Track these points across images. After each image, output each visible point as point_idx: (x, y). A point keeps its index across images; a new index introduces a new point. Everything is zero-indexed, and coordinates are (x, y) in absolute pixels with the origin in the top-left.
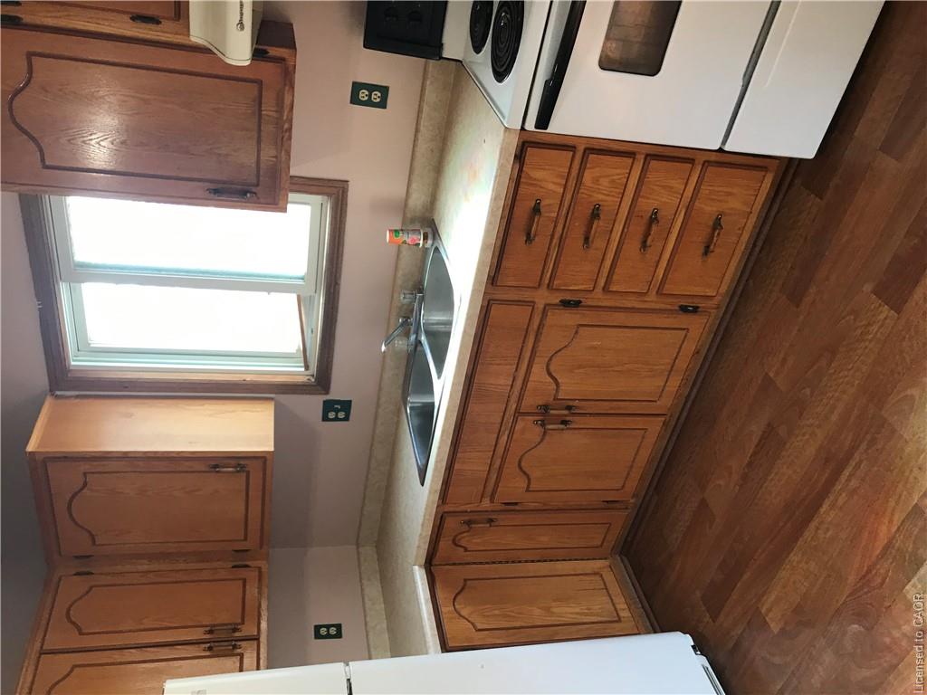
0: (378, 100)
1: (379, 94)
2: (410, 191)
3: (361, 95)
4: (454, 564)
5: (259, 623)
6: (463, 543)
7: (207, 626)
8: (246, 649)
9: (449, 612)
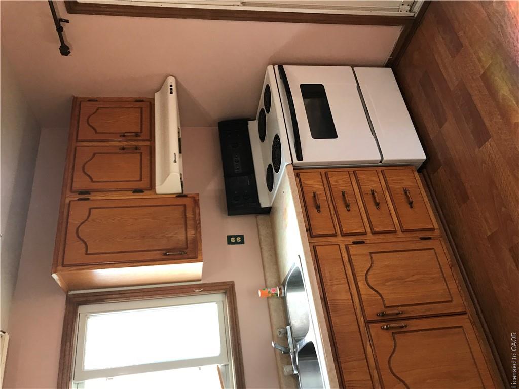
0: (240, 241)
1: (240, 238)
2: (266, 278)
3: (232, 240)
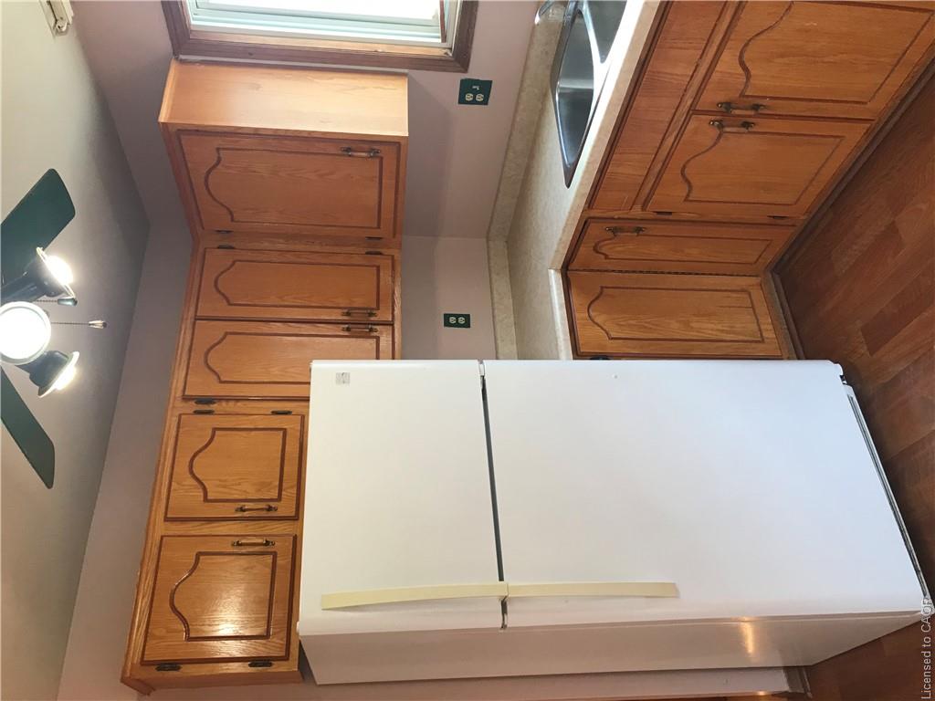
4: (592, 270)
5: (393, 310)
6: (604, 250)
7: (345, 308)
8: (381, 333)
9: (582, 319)
